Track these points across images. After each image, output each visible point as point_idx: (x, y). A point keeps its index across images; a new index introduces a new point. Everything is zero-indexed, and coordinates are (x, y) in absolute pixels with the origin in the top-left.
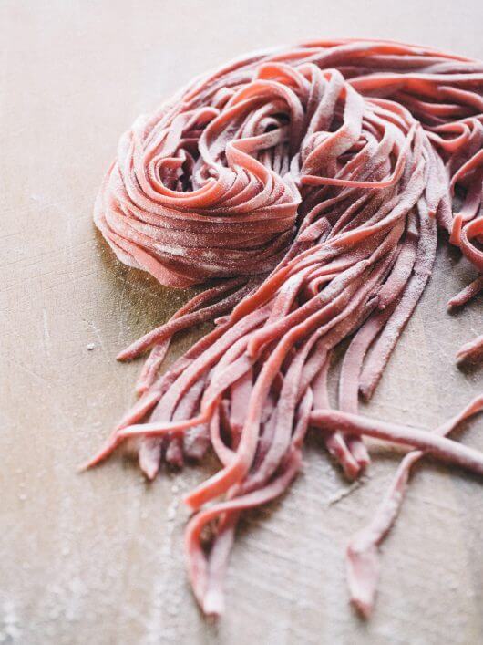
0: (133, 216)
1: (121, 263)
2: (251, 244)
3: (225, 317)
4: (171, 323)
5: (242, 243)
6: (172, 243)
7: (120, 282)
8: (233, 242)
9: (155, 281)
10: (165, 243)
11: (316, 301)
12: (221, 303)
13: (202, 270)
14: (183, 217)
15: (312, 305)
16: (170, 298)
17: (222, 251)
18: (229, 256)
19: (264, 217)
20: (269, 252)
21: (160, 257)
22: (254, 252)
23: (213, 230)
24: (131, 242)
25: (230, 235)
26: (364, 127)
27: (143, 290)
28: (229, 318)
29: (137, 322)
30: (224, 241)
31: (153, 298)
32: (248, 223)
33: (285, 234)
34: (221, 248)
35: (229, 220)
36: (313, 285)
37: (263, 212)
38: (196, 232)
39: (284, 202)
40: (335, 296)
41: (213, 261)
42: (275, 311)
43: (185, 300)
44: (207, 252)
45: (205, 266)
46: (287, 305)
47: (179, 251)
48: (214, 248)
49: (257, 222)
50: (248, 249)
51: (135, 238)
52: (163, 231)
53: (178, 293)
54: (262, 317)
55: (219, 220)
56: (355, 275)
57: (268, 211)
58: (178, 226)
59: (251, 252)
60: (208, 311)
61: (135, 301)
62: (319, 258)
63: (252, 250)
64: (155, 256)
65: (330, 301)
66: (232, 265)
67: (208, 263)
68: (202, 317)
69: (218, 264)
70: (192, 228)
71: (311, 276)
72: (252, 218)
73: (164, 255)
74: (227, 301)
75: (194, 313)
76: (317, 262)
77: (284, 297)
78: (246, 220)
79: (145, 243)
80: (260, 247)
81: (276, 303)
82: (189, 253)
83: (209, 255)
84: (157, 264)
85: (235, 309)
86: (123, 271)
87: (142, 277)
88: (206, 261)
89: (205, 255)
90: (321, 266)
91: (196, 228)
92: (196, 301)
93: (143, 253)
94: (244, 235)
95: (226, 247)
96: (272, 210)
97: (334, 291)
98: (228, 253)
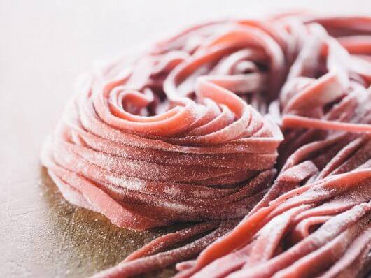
0: (85, 145)
1: (67, 202)
2: (223, 181)
3: (190, 262)
4: (121, 266)
5: (212, 179)
6: (129, 175)
7: (63, 222)
8: (201, 177)
9: (105, 222)
10: (120, 175)
11: (307, 245)
12: (185, 248)
13: (163, 209)
14: (144, 144)
15: (301, 249)
16: (123, 241)
17: (188, 188)
18: (197, 193)
19: (239, 149)
20: (244, 191)
21: (114, 193)
22: (227, 191)
23: (179, 161)
24: (80, 175)
25: (198, 169)
26: (351, 79)
27: (90, 232)
28: (194, 263)
29: (80, 266)
30: (191, 175)
31: (101, 240)
32: (221, 155)
33: (264, 174)
34: (187, 183)
35: (198, 151)
36: (302, 227)
37: (238, 144)
38: (159, 164)
39: (262, 135)
40: (330, 239)
41: (177, 199)
42: (254, 255)
43: (142, 244)
44: (170, 187)
45: (168, 205)
46: (269, 248)
47: (137, 185)
48: (179, 183)
49: (231, 154)
50: (220, 187)
51: (85, 171)
52: (119, 160)
53: (132, 236)
54: (238, 262)
55: (186, 149)
56: (354, 218)
57: (244, 143)
58: (137, 155)
59: (223, 191)
60: (168, 255)
61: (79, 242)
62: (307, 199)
63: (225, 188)
64: (107, 191)
65: (324, 244)
66: (199, 205)
67: (171, 201)
68: (160, 262)
69: (183, 202)
70: (154, 158)
71: (298, 217)
72: (225, 149)
73: (118, 191)
74: (192, 245)
75: (152, 257)
76: (306, 203)
77: (266, 240)
78: (218, 151)
79: (97, 175)
80: (234, 186)
81: (255, 246)
82: (148, 187)
83: (172, 191)
84: (109, 201)
85: (203, 254)
86: (69, 211)
87: (90, 217)
88: (168, 198)
89: (168, 190)
90: (310, 208)
91: (158, 158)
92: (155, 245)
93: (94, 188)
94: (215, 169)
95: (193, 182)
96: (249, 143)
97: (329, 234)
98: (195, 189)
